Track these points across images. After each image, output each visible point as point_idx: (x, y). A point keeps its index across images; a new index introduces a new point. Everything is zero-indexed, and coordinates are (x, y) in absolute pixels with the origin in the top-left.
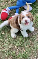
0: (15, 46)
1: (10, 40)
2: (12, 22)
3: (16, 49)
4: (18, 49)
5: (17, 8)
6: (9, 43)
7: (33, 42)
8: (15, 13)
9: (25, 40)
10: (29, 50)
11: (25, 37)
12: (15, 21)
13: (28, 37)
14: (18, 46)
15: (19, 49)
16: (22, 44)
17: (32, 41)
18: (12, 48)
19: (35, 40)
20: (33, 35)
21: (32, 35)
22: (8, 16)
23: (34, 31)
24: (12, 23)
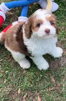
0: (20, 90)
1: (7, 75)
2: (9, 39)
3: (21, 96)
4: (25, 96)
5: (23, 6)
6: (5, 82)
7: (60, 81)
8: (20, 16)
9: (41, 76)
10: (51, 98)
11: (41, 69)
12: (15, 35)
13: (49, 70)
14: (26, 90)
15: (27, 96)
16: (35, 85)
17: (58, 78)
18: (11, 93)
19: (64, 76)
20: (59, 66)
21: (56, 66)
22: (4, 23)
23: (61, 55)
24: (7, 40)
